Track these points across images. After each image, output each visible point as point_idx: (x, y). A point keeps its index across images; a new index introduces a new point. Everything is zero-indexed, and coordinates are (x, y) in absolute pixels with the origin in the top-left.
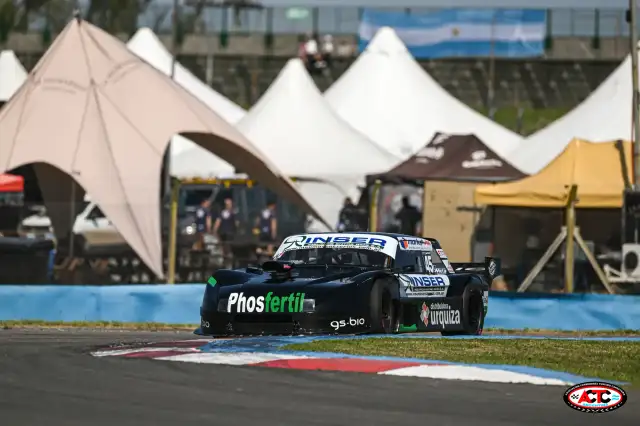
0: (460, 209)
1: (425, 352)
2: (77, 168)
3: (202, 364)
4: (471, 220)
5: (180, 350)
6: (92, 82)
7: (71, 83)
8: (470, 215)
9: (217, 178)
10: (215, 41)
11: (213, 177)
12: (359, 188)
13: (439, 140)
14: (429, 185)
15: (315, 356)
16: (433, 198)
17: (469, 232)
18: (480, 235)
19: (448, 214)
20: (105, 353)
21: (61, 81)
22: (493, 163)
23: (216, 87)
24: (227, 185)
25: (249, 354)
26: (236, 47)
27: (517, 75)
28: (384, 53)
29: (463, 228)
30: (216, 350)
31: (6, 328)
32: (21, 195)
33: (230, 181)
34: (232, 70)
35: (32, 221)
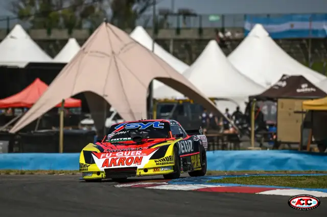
0: (296, 112)
1: (279, 183)
3: (169, 190)
4: (301, 117)
5: (158, 183)
6: (113, 53)
7: (103, 53)
8: (300, 115)
9: (176, 100)
10: (174, 32)
11: (174, 98)
12: (246, 103)
13: (285, 78)
14: (280, 100)
15: (224, 186)
16: (282, 107)
17: (300, 124)
18: (305, 125)
19: (290, 114)
20: (122, 186)
21: (97, 52)
22: (312, 90)
23: (175, 55)
24: (181, 102)
25: (192, 185)
26: (184, 35)
27: (323, 46)
28: (257, 37)
29: (297, 121)
30: (176, 183)
31: (73, 174)
32: (80, 109)
33: (182, 100)
34: (183, 46)
35: (85, 122)
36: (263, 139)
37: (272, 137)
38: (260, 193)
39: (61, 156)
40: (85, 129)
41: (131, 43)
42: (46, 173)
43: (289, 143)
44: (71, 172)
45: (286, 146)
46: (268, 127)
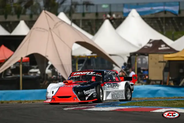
0: (160, 62)
1: (161, 105)
2: (47, 55)
3: (97, 111)
4: (163, 65)
5: (89, 107)
6: (50, 29)
7: (43, 29)
8: (162, 64)
9: (86, 56)
11: (85, 55)
12: (128, 57)
13: (151, 41)
14: (150, 55)
15: (130, 107)
16: (151, 59)
17: (162, 69)
18: (166, 69)
19: (156, 63)
20: (67, 109)
21: (40, 28)
22: (168, 48)
24: (89, 57)
25: (110, 107)
26: (87, 17)
27: (170, 22)
28: (133, 16)
29: (160, 68)
30: (100, 106)
31: (33, 103)
32: (29, 63)
33: (90, 56)
34: (86, 24)
35: (32, 70)
36: (140, 79)
37: (145, 77)
38: (153, 111)
39: (21, 91)
40: (32, 75)
41: (60, 22)
42: (16, 102)
43: (155, 81)
44: (31, 101)
45: (154, 83)
46: (142, 71)
